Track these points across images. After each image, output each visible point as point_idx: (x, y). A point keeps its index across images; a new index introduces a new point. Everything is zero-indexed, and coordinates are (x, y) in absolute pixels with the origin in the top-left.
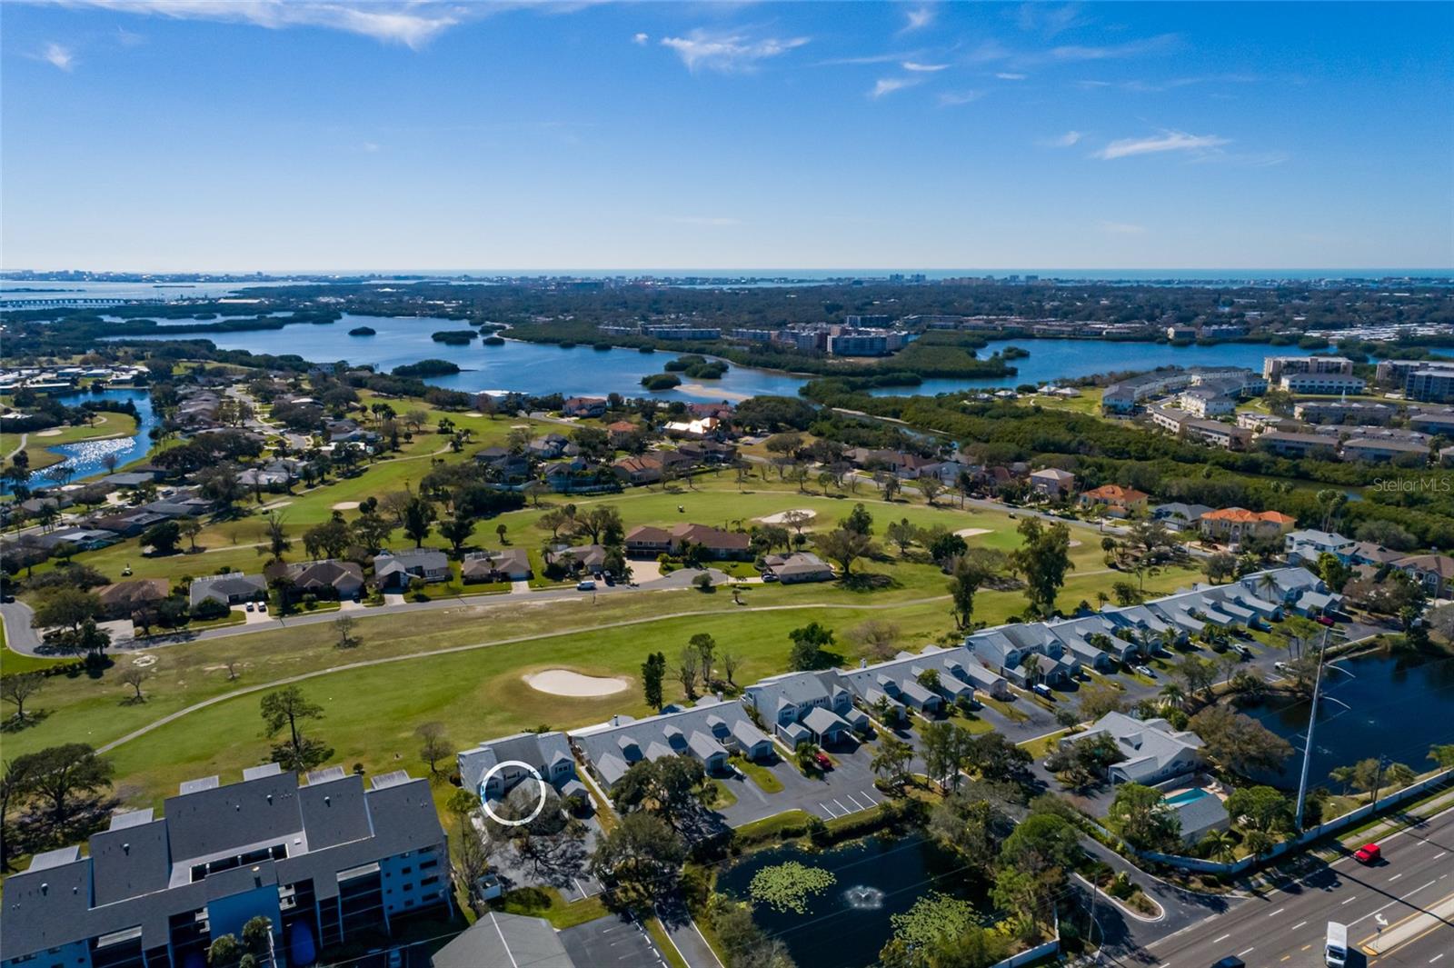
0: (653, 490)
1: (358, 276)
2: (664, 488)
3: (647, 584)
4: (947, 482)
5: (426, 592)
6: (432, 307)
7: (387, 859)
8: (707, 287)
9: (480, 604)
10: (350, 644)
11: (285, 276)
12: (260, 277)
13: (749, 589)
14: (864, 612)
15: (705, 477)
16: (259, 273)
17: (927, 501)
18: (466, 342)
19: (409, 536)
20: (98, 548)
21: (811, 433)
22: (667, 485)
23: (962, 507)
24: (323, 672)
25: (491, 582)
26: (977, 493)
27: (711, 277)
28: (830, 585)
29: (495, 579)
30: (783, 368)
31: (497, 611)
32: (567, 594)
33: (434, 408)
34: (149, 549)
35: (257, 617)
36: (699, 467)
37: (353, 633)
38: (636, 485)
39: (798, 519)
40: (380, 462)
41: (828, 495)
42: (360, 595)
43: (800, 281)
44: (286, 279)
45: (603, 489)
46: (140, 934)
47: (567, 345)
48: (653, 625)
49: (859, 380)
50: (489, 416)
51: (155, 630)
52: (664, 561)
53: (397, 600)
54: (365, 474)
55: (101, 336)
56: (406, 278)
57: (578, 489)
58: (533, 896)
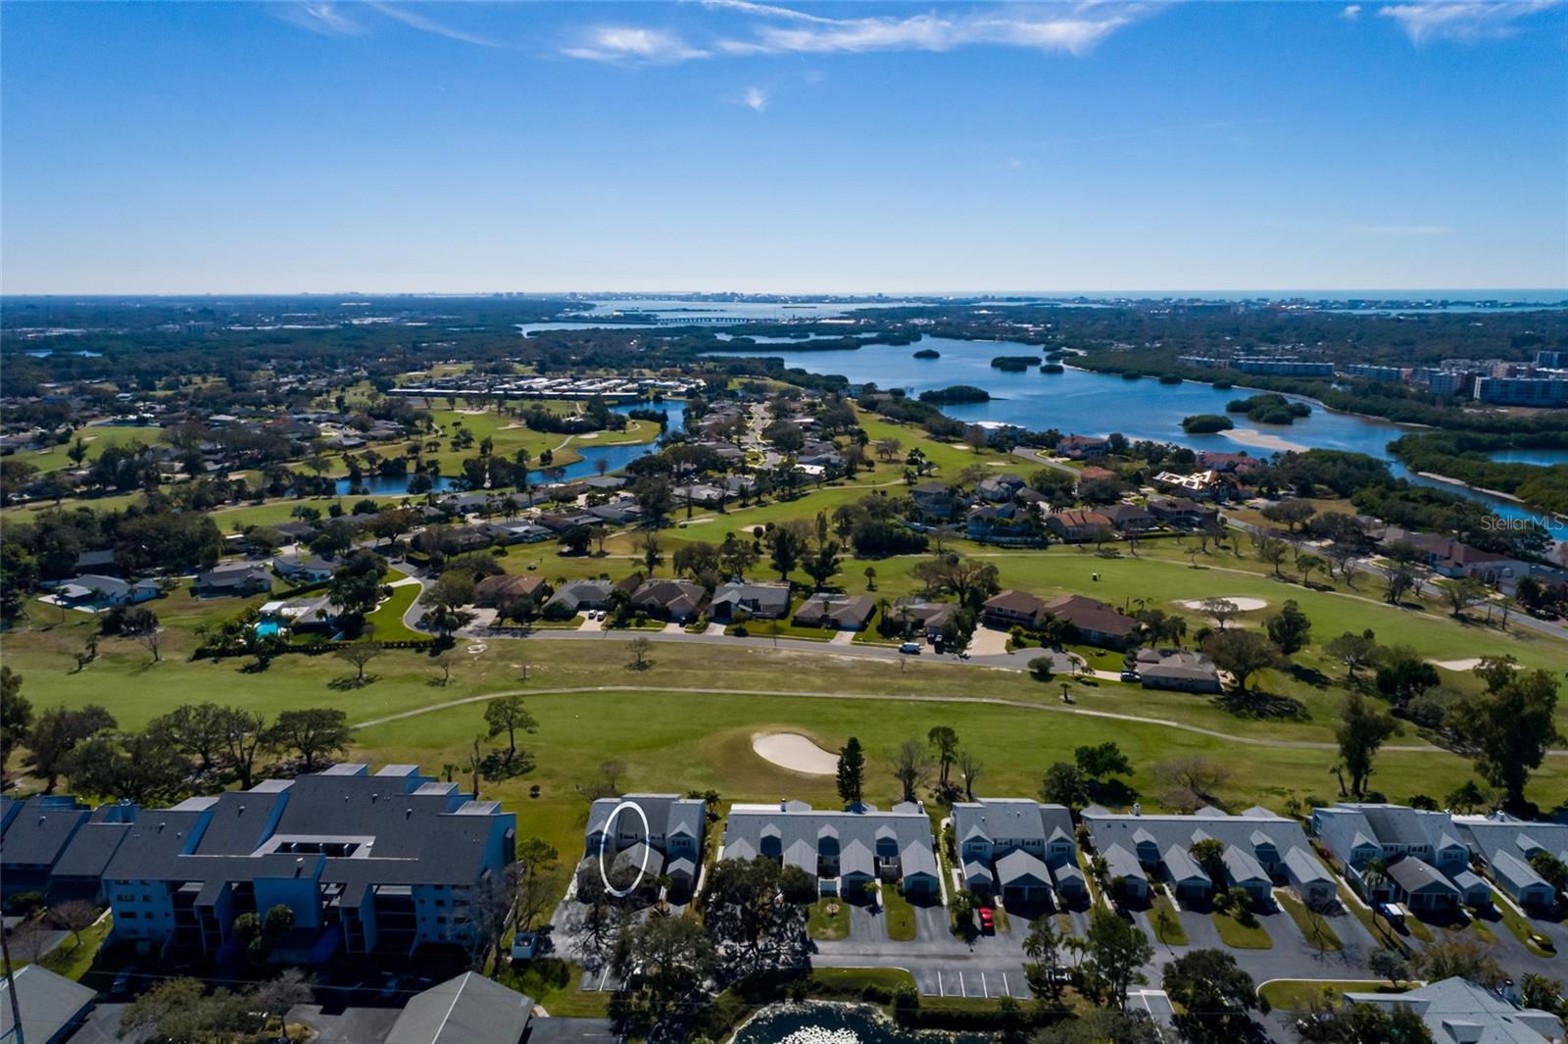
0: (1084, 551)
1: (971, 297)
2: (1099, 550)
3: (978, 658)
4: (1505, 589)
5: (748, 626)
6: (1015, 331)
7: (421, 886)
8: (1373, 311)
9: (790, 648)
10: (641, 666)
11: (902, 297)
12: (881, 299)
13: (1095, 685)
14: (1221, 743)
15: (1161, 542)
16: (880, 295)
17: (1452, 611)
18: (1024, 369)
19: (774, 567)
20: (533, 542)
21: (1352, 502)
22: (1103, 546)
23: (1504, 625)
24: (594, 689)
25: (819, 627)
26: (1548, 610)
27: (1384, 299)
28: (1204, 700)
29: (825, 625)
30: (1388, 416)
31: (802, 659)
32: (885, 654)
33: (928, 437)
34: (566, 549)
35: (591, 625)
36: (1161, 529)
37: (648, 656)
38: (1068, 542)
39: (1226, 610)
40: (826, 488)
41: (1308, 585)
42: (689, 619)
43: (1515, 305)
44: (900, 300)
45: (1026, 543)
46: (199, 890)
47: (1131, 377)
48: (943, 706)
49: (1487, 437)
50: (974, 449)
51: (508, 623)
52: (1016, 635)
53: (718, 630)
54: (802, 500)
55: (703, 351)
56: (1019, 300)
57: (996, 538)
58: (558, 971)
